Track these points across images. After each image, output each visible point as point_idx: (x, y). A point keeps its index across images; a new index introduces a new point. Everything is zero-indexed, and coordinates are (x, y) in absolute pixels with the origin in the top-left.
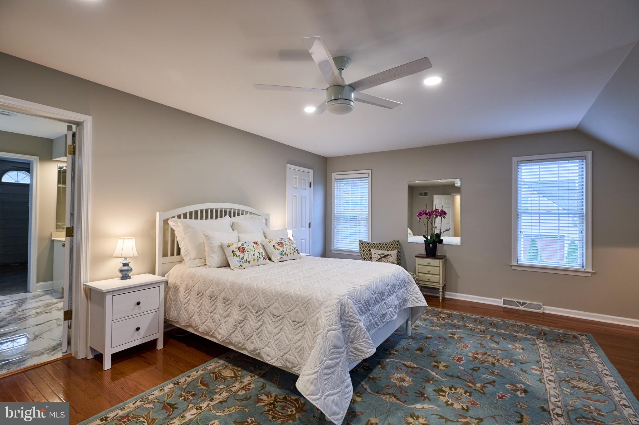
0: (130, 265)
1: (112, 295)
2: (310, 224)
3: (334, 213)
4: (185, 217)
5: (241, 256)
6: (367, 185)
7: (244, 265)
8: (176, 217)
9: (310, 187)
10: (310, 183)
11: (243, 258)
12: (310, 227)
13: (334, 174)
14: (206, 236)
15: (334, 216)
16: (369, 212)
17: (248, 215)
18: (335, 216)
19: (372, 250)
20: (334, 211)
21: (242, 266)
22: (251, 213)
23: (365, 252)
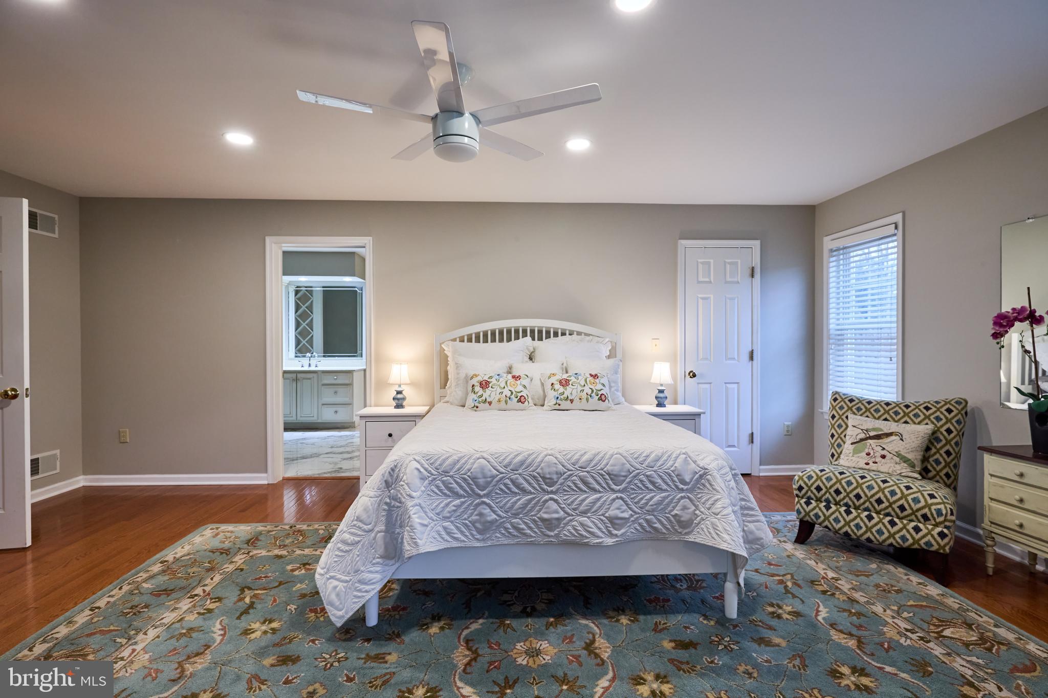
0: (403, 392)
1: (365, 421)
2: (752, 353)
3: (828, 330)
4: (470, 340)
5: (479, 394)
6: (894, 253)
7: (481, 406)
8: (458, 340)
9: (753, 276)
10: (753, 269)
11: (481, 396)
12: (751, 358)
13: (826, 240)
14: (456, 364)
15: (829, 335)
16: (897, 322)
17: (575, 336)
18: (831, 337)
19: (850, 416)
20: (828, 324)
21: (477, 407)
22: (579, 333)
23: (835, 419)
